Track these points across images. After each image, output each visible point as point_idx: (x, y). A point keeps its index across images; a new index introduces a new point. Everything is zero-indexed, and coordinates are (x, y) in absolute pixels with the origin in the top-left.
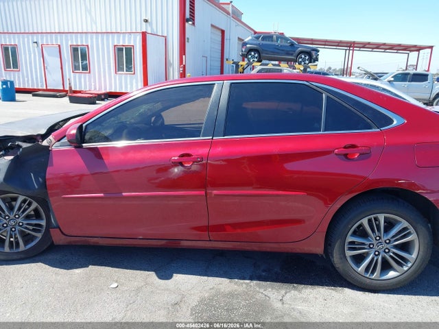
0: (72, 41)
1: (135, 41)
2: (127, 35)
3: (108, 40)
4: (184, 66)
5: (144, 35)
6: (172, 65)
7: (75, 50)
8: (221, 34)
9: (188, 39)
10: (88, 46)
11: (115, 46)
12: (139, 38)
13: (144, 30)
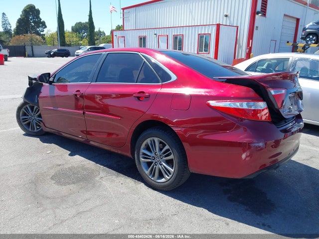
0: (175, 32)
1: (212, 30)
2: (207, 26)
3: (195, 30)
4: (251, 48)
5: (218, 26)
6: (240, 47)
7: (175, 38)
8: (296, 22)
9: (257, 27)
10: (183, 35)
11: (199, 34)
12: (215, 28)
13: (218, 23)
